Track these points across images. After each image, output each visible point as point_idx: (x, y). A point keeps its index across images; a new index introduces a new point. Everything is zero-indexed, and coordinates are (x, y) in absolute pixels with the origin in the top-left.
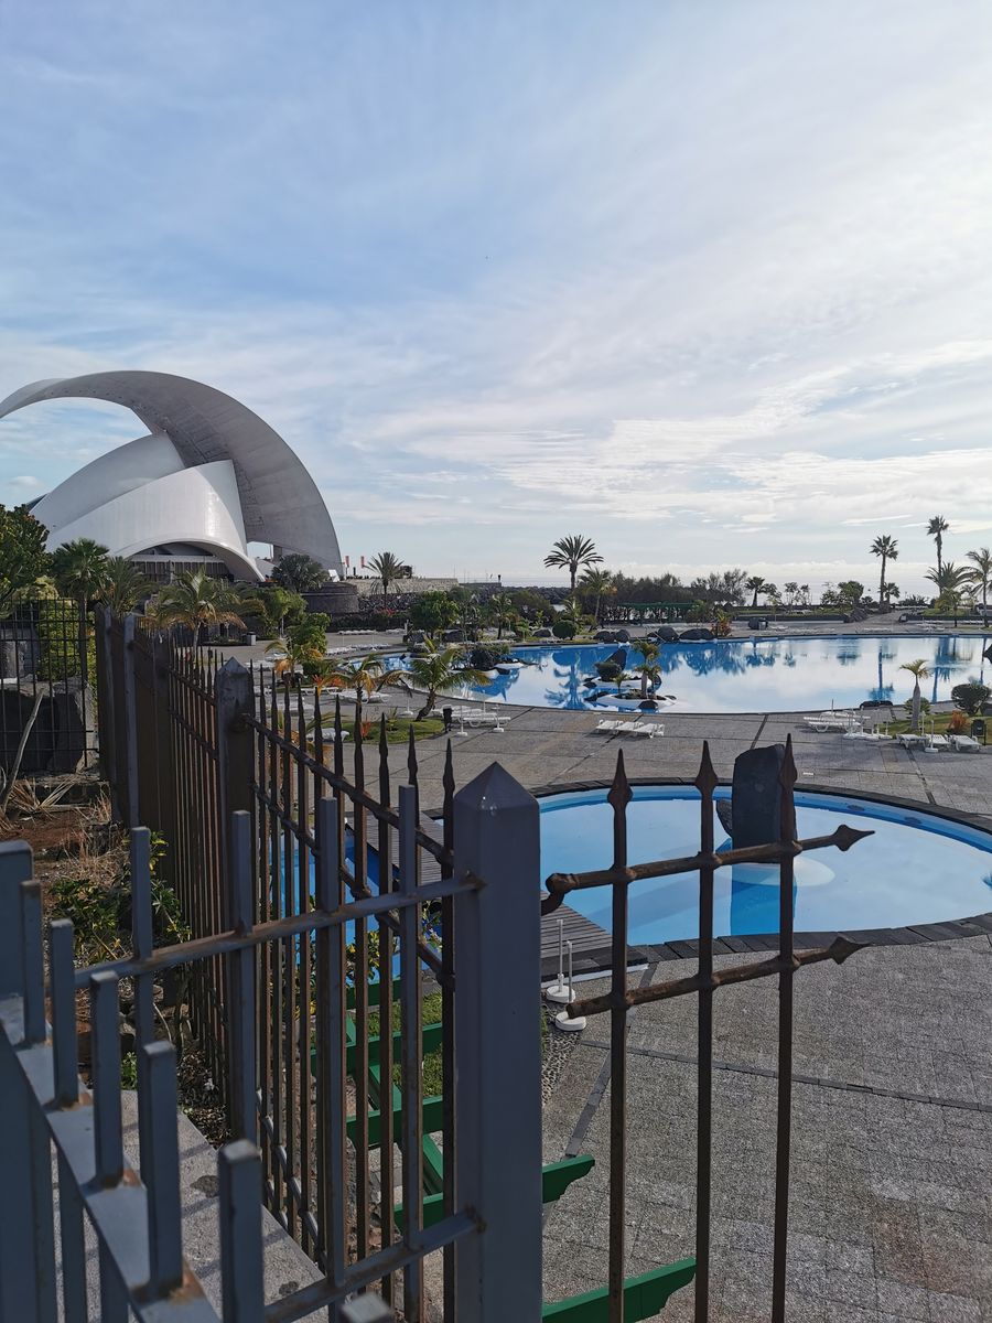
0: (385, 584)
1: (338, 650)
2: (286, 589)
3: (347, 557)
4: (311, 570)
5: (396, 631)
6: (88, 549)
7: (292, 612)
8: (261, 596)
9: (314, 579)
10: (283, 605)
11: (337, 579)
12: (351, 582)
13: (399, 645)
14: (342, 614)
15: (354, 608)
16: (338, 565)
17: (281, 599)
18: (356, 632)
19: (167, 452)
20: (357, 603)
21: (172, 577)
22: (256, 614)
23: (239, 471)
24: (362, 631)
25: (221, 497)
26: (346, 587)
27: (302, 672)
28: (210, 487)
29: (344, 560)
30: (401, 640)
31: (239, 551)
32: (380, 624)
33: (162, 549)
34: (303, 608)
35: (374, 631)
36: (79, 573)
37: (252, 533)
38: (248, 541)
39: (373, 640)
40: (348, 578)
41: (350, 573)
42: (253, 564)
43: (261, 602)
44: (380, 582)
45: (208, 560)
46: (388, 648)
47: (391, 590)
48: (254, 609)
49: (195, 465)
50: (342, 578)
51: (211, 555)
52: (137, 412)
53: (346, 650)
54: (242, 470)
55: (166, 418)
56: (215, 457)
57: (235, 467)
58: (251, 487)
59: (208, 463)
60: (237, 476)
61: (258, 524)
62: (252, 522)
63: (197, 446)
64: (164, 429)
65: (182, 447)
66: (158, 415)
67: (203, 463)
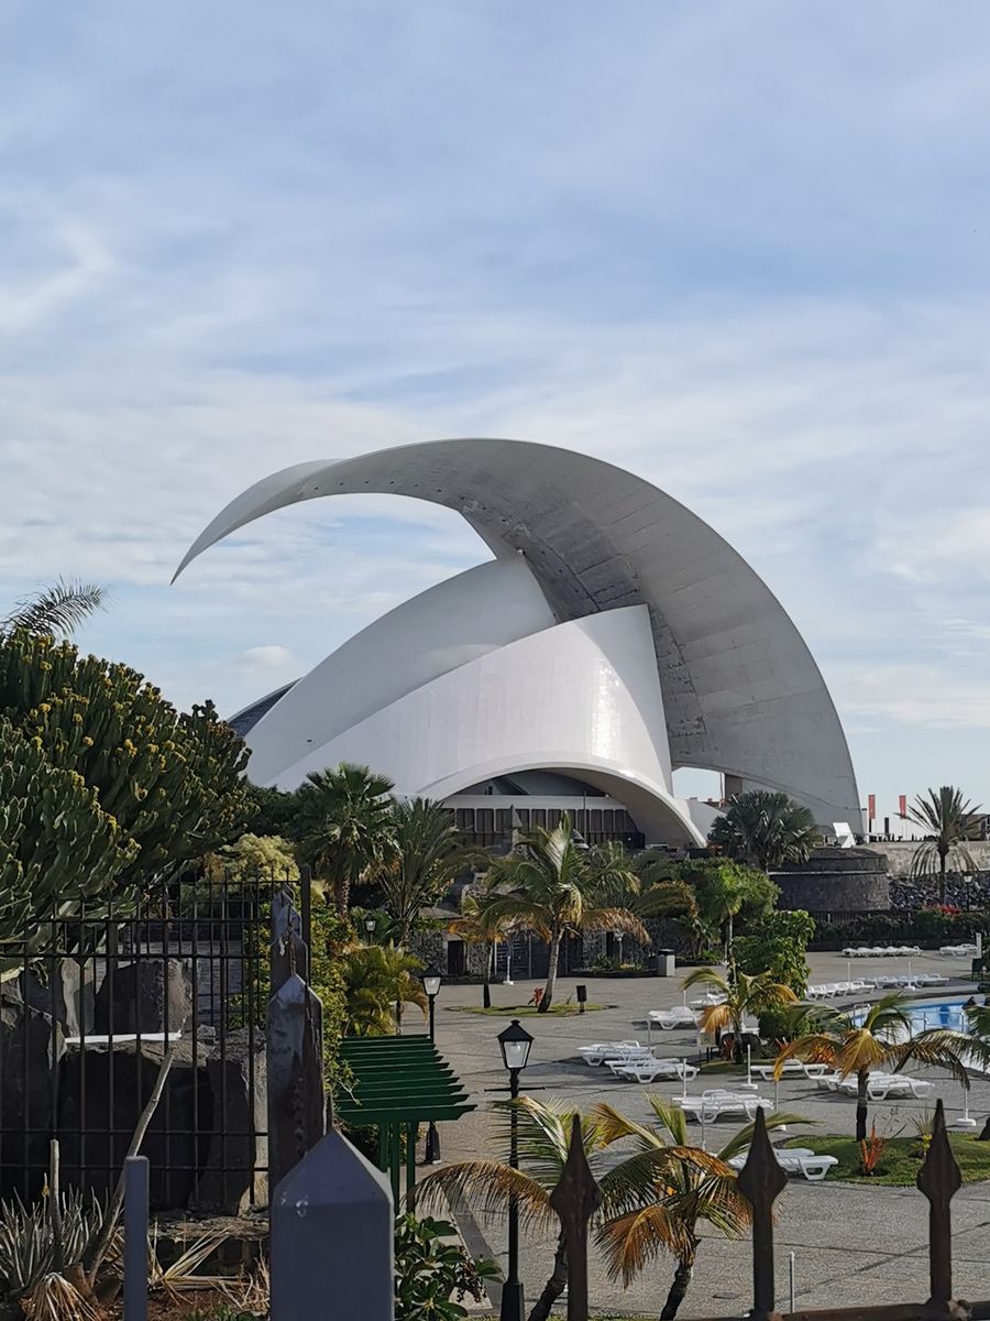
0: (943, 851)
1: (837, 987)
2: (739, 862)
3: (872, 799)
4: (791, 825)
5: (961, 949)
6: (356, 786)
7: (749, 909)
8: (688, 877)
9: (797, 842)
10: (733, 895)
11: (850, 843)
12: (878, 848)
13: (964, 979)
14: (852, 914)
15: (880, 900)
16: (853, 814)
17: (729, 882)
18: (878, 950)
19: (524, 593)
20: (887, 889)
21: (516, 837)
22: (678, 913)
23: (660, 627)
24: (891, 950)
25: (624, 680)
26: (866, 859)
27: (755, 1031)
28: (604, 659)
29: (864, 804)
30: (966, 967)
31: (656, 785)
32: (927, 934)
33: (507, 784)
34: (772, 900)
35: (916, 950)
36: (337, 832)
37: (683, 748)
38: (675, 764)
39: (909, 967)
40: (873, 839)
41: (878, 829)
42: (684, 813)
43: (689, 891)
44: (932, 845)
45: (592, 804)
46: (942, 984)
47: (956, 863)
48: (673, 902)
49: (574, 616)
50: (859, 840)
51: (602, 794)
52: (471, 517)
53: (854, 987)
54: (667, 625)
55: (524, 528)
56: (613, 601)
57: (652, 619)
58: (682, 658)
59: (600, 611)
60: (657, 637)
61: (695, 731)
62: (684, 728)
63: (581, 580)
64: (518, 549)
65: (553, 582)
66: (507, 523)
67: (592, 613)
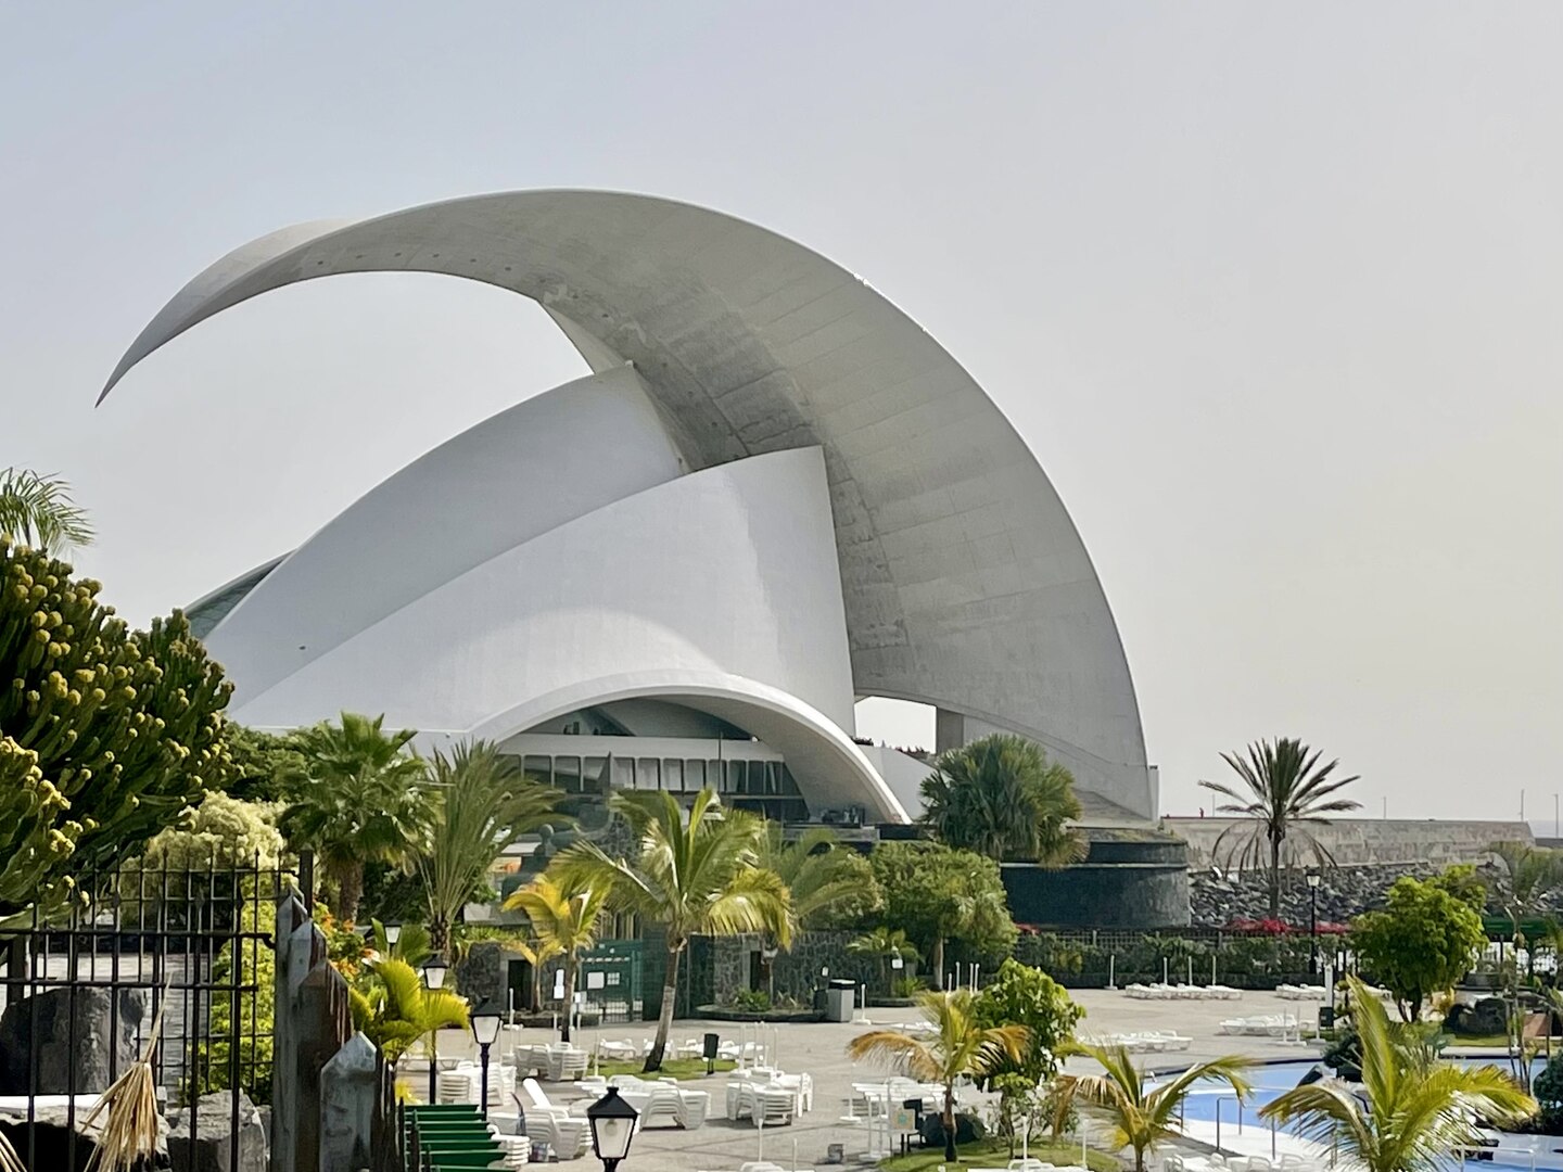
0: (1276, 836)
12: (1174, 830)
13: (1306, 1038)
15: (1176, 910)
20: (1188, 893)
23: (838, 481)
30: (1310, 1018)
33: (602, 719)
37: (871, 669)
38: (860, 692)
45: (732, 751)
47: (1297, 854)
51: (746, 737)
52: (555, 308)
54: (851, 479)
55: (634, 326)
56: (771, 439)
57: (828, 468)
58: (874, 529)
59: (750, 455)
60: (836, 495)
61: (893, 641)
62: (876, 636)
63: (721, 408)
64: (627, 358)
65: (679, 409)
66: (609, 318)
67: (737, 458)
